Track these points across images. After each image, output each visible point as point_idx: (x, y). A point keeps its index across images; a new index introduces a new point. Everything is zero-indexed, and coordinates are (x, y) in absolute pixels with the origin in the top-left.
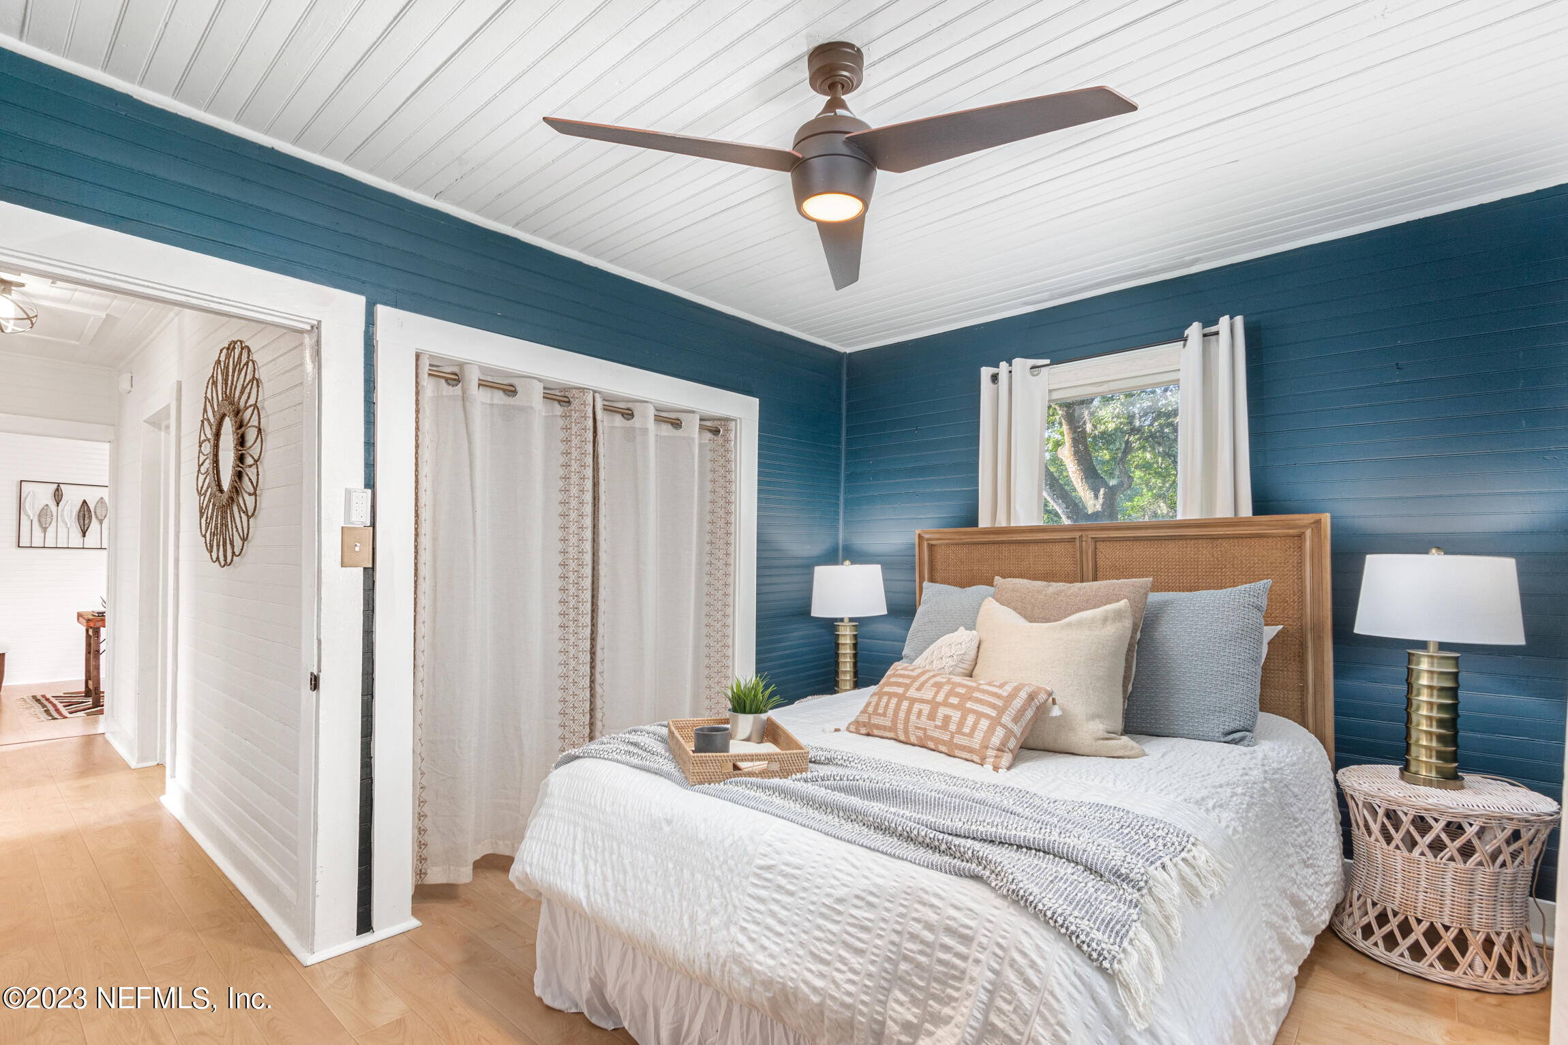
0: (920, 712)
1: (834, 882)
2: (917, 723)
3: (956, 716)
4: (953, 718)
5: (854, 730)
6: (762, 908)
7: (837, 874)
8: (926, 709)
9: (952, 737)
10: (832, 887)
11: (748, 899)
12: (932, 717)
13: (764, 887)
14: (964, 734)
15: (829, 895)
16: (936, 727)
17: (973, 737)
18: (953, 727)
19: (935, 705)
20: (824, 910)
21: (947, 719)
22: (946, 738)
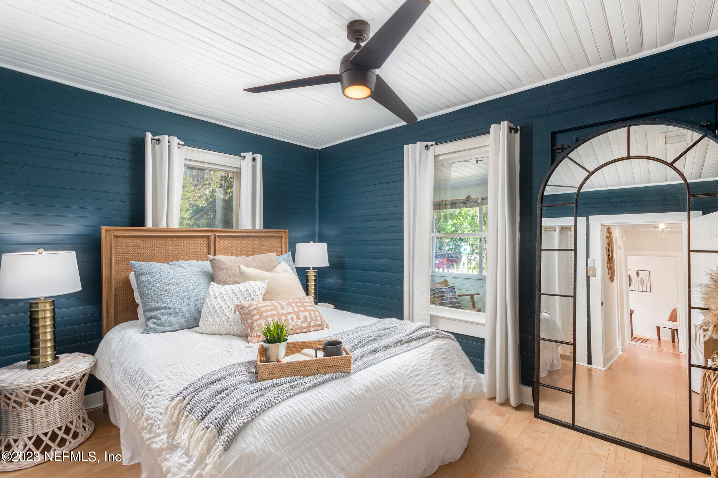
0: (292, 318)
1: (425, 361)
2: (294, 323)
3: (307, 314)
4: (307, 316)
5: (256, 341)
6: (416, 387)
7: (423, 358)
8: (294, 316)
9: (310, 323)
10: (426, 362)
11: (411, 389)
12: (298, 318)
13: (413, 380)
14: (314, 320)
15: (427, 365)
16: (302, 322)
17: (318, 320)
18: (309, 319)
19: (297, 313)
20: (429, 370)
21: (305, 317)
22: (307, 324)
